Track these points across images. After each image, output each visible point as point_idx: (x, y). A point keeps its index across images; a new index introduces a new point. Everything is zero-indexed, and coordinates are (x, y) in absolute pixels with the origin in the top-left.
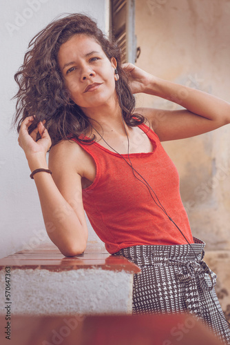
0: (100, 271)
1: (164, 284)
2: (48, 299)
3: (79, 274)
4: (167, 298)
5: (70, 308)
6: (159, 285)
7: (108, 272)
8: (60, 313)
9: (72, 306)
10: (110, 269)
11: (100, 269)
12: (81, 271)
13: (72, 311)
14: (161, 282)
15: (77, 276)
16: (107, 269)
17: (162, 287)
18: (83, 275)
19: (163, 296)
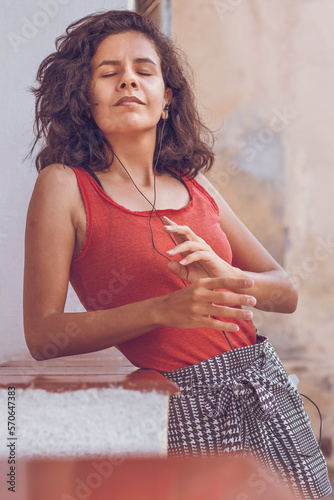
0: (121, 391)
1: (189, 423)
2: (45, 432)
3: (91, 395)
4: (193, 442)
5: (78, 446)
6: (181, 424)
7: (132, 392)
8: (63, 453)
9: (80, 443)
10: (136, 389)
11: (121, 388)
12: (93, 391)
13: (79, 449)
14: (184, 421)
15: (87, 399)
16: (131, 388)
17: (185, 427)
18: (96, 396)
19: (188, 440)
